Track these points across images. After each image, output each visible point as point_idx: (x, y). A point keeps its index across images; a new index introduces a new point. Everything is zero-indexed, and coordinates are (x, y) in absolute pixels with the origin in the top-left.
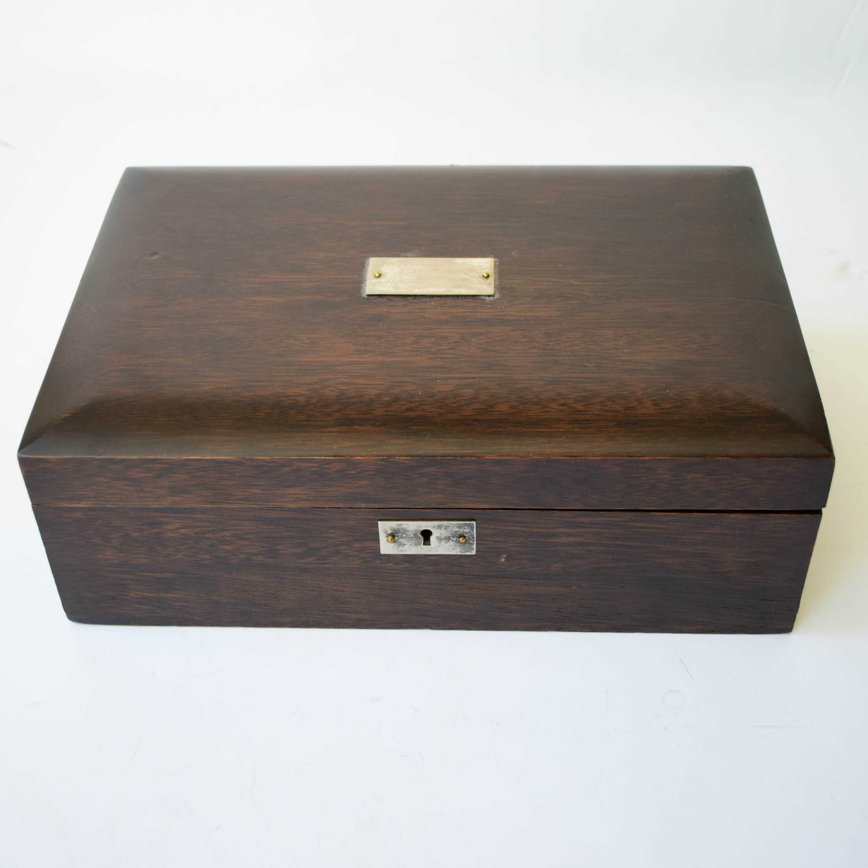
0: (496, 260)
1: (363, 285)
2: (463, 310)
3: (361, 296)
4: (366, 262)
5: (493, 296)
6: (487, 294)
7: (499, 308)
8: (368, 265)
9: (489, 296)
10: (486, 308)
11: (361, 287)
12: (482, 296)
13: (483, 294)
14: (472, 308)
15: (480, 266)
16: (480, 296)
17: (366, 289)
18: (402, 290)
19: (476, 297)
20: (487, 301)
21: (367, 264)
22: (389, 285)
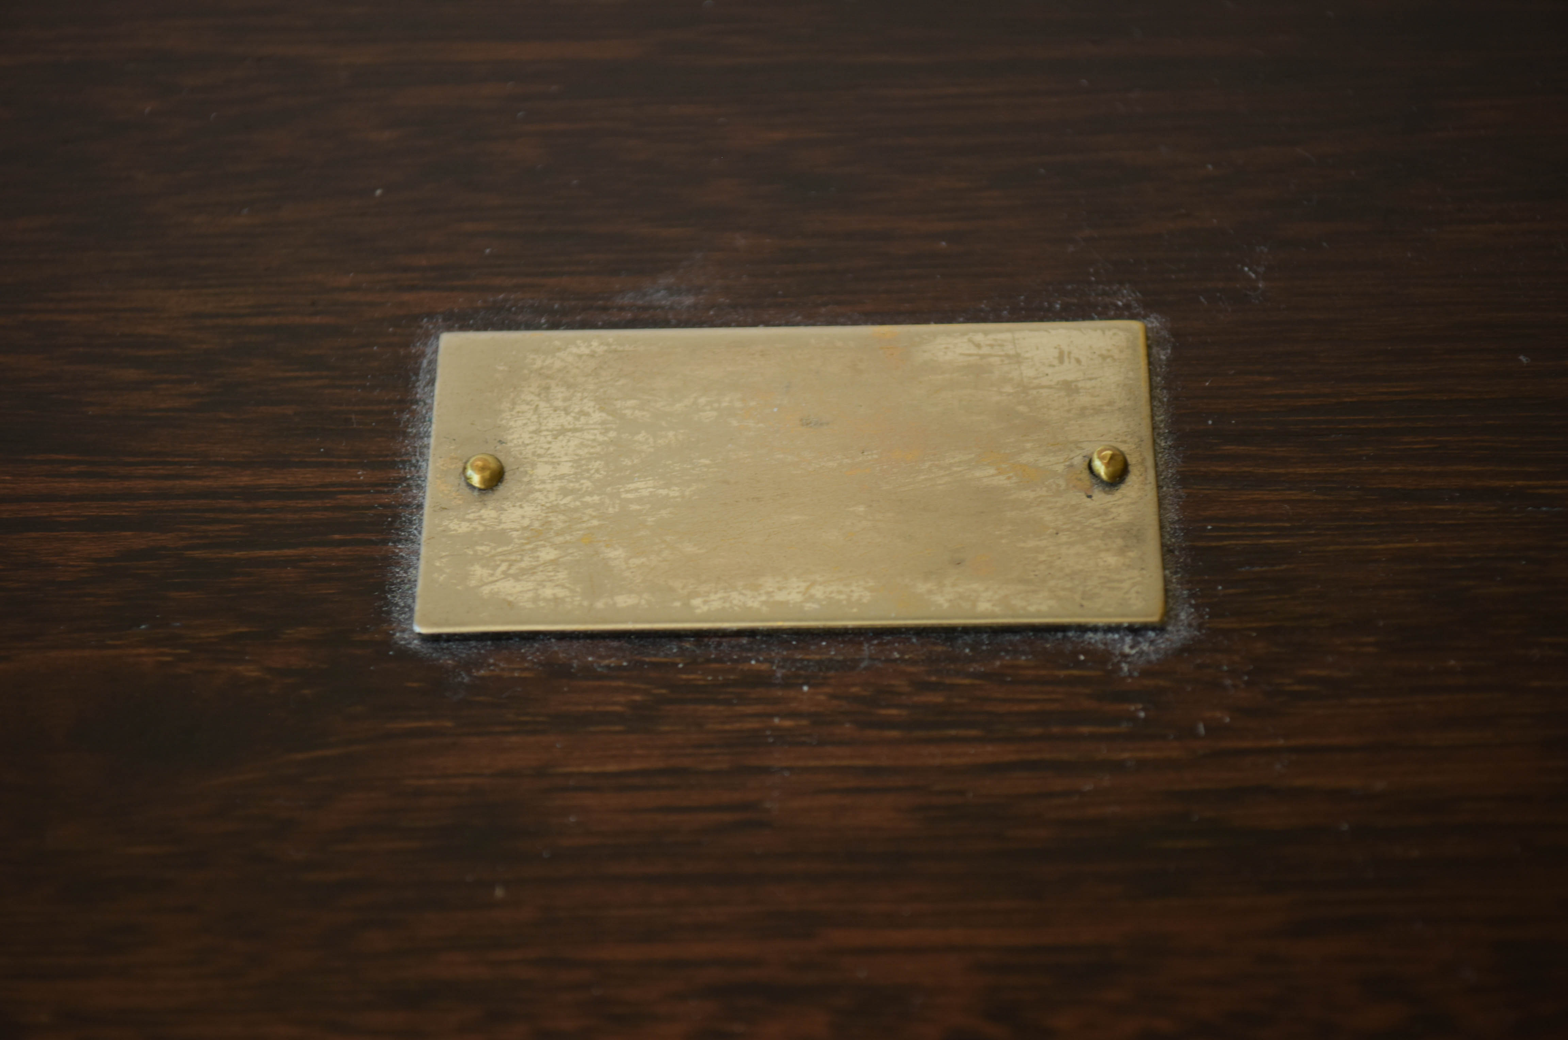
0: (1155, 322)
1: (402, 549)
2: (989, 753)
3: (388, 642)
4: (423, 355)
5: (1159, 628)
6: (1126, 621)
7: (1201, 729)
8: (432, 382)
9: (1135, 630)
10: (1124, 727)
11: (390, 561)
12: (1095, 629)
13: (1101, 621)
14: (1037, 731)
15: (1069, 388)
16: (1083, 629)
17: (413, 583)
18: (623, 601)
19: (1060, 635)
20: (1125, 667)
21: (423, 377)
22: (548, 554)
